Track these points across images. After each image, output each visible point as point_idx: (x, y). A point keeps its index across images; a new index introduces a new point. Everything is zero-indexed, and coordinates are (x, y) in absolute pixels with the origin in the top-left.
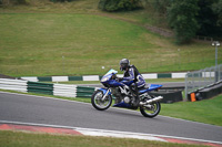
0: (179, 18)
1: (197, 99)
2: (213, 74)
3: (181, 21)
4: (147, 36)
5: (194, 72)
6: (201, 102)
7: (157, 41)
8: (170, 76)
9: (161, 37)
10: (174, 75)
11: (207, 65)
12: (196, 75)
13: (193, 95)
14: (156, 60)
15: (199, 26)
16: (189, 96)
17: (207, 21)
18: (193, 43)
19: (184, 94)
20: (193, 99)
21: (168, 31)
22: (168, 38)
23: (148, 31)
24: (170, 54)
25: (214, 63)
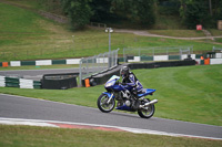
0: (73, 5)
1: (91, 85)
2: (107, 60)
3: (75, 7)
4: (41, 22)
5: (88, 58)
6: (95, 88)
7: (52, 28)
8: (65, 62)
9: (55, 23)
10: (69, 62)
11: (101, 51)
12: (90, 61)
13: (87, 81)
14: (50, 46)
15: (93, 13)
16: (83, 82)
17: (100, 8)
18: (87, 29)
19: (79, 80)
20: (88, 85)
21: (62, 17)
22: (63, 25)
23: (42, 17)
24: (64, 40)
25: (107, 49)
